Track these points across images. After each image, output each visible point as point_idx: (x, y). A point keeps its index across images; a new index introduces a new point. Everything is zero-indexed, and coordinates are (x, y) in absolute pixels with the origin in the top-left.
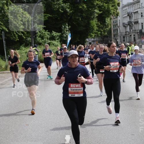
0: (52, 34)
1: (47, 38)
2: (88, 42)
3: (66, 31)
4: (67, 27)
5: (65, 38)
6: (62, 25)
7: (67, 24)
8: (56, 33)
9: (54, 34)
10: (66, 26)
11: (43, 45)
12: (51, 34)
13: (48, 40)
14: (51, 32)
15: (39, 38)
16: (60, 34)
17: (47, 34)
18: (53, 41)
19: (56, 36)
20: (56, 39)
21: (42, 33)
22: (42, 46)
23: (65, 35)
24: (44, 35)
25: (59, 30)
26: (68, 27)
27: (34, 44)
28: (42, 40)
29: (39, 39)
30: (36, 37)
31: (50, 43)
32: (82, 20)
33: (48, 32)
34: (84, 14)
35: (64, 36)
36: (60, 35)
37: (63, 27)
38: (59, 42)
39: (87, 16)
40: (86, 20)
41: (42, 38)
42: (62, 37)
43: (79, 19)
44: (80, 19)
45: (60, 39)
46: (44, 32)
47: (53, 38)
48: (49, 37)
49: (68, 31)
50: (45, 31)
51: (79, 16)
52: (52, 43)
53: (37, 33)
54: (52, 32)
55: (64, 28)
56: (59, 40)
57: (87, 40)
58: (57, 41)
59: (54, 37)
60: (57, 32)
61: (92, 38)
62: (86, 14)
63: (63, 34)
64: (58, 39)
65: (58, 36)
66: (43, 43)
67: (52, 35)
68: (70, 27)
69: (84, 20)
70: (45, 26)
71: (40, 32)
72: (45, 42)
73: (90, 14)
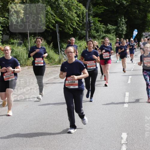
0: (108, 27)
1: (102, 31)
2: (145, 36)
3: (123, 24)
4: (123, 20)
5: (121, 32)
8: (111, 26)
9: (110, 27)
10: (122, 18)
11: (97, 38)
12: (106, 27)
13: (103, 33)
14: (106, 25)
16: (116, 27)
17: (102, 27)
18: (108, 34)
19: (111, 29)
20: (112, 32)
21: (97, 26)
23: (121, 28)
24: (99, 28)
25: (115, 23)
26: (125, 20)
27: (89, 37)
28: (97, 33)
29: (93, 32)
30: (90, 30)
31: (105, 36)
33: (103, 25)
34: (141, 7)
36: (116, 28)
37: (119, 19)
38: (114, 35)
39: (144, 9)
40: (144, 13)
41: (97, 31)
42: (118, 30)
43: (136, 11)
44: (138, 12)
45: (115, 33)
47: (108, 32)
48: (104, 30)
49: (124, 24)
50: (100, 24)
51: (136, 9)
52: (107, 36)
53: (92, 26)
54: (108, 26)
55: (120, 21)
56: (114, 34)
57: (144, 34)
58: (112, 34)
59: (110, 30)
60: (112, 26)
61: (148, 32)
62: (143, 7)
63: (118, 27)
64: (113, 33)
65: (113, 29)
67: (108, 29)
69: (141, 13)
70: (100, 19)
71: (95, 25)
72: (99, 35)
73: (147, 6)
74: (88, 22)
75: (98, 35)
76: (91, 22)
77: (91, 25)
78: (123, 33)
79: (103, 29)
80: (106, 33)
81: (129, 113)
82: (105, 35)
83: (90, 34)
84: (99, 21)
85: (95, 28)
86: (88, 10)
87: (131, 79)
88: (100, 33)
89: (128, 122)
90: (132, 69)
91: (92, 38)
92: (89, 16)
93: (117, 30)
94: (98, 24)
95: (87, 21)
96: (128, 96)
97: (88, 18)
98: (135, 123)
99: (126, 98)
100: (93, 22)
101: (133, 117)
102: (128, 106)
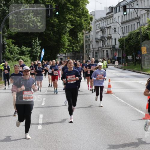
0: (22, 49)
1: (17, 53)
2: (60, 58)
3: (37, 46)
4: (38, 42)
5: (35, 54)
6: (33, 40)
7: (38, 39)
8: (25, 48)
9: (24, 48)
10: (37, 40)
12: (20, 49)
13: (17, 55)
14: (20, 47)
15: (8, 53)
16: (30, 48)
17: (16, 49)
18: (22, 56)
19: (25, 51)
20: (26, 54)
22: (12, 61)
23: (36, 50)
24: (13, 50)
25: (30, 45)
26: (39, 41)
27: (3, 59)
28: (11, 55)
30: (5, 52)
32: (53, 35)
33: (17, 47)
34: (55, 29)
35: (34, 51)
36: (30, 50)
37: (34, 41)
38: (29, 57)
39: (58, 31)
40: (58, 35)
41: (12, 53)
42: (33, 52)
43: (50, 33)
44: (52, 34)
45: (30, 54)
46: (13, 47)
47: (22, 53)
48: (18, 52)
49: (39, 46)
50: (15, 46)
51: (50, 30)
52: (22, 58)
54: (22, 47)
55: (35, 43)
56: (29, 56)
57: (58, 55)
58: (26, 56)
59: (24, 52)
60: (27, 47)
61: (63, 53)
62: (57, 29)
63: (33, 49)
64: (28, 54)
65: (27, 51)
66: (12, 58)
67: (22, 50)
68: (40, 42)
69: (55, 35)
70: (14, 41)
71: (9, 47)
72: (14, 57)
73: (61, 28)
74: (2, 44)
75: (12, 57)
76: (5, 44)
77: (5, 47)
78: (37, 55)
79: (18, 50)
80: (21, 54)
81: (42, 135)
82: (19, 57)
83: (5, 55)
84: (13, 43)
85: (9, 50)
86: (2, 33)
87: (45, 101)
88: (15, 55)
89: (42, 145)
90: (47, 91)
91: (7, 60)
92: (4, 38)
93: (31, 52)
94: (12, 46)
95: (2, 42)
96: (42, 118)
97: (3, 39)
98: (49, 145)
99: (40, 120)
100: (7, 44)
101: (47, 139)
102: (42, 128)
